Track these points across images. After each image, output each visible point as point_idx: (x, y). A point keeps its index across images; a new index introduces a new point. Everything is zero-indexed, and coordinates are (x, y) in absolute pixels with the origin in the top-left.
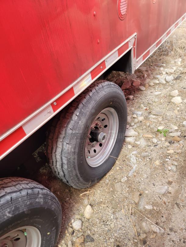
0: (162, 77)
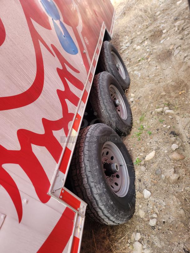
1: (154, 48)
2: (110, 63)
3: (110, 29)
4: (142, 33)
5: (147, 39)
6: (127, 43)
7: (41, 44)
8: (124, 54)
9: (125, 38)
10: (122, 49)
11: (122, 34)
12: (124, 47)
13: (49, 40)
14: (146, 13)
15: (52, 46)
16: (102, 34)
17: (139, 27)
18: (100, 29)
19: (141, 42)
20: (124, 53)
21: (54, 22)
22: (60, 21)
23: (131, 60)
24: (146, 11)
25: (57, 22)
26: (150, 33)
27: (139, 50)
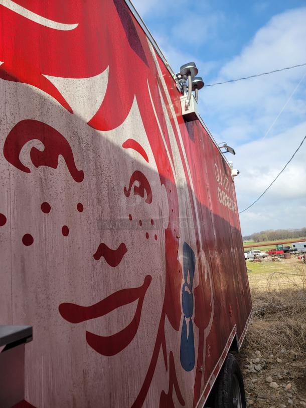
0: (251, 366)
1: (301, 403)
2: (227, 394)
3: (240, 336)
4: (284, 363)
5: (291, 379)
6: (257, 364)
7: (161, 349)
8: (248, 379)
9: (256, 352)
10: (247, 368)
11: (252, 343)
12: (251, 368)
13: (171, 345)
14: (297, 336)
15: (171, 353)
16: (229, 343)
17: (283, 351)
18: (229, 335)
19: (280, 377)
20: (248, 377)
21: (184, 320)
22: (191, 319)
23: (259, 399)
24: (296, 333)
25: (188, 320)
26: (298, 372)
27: (275, 389)
